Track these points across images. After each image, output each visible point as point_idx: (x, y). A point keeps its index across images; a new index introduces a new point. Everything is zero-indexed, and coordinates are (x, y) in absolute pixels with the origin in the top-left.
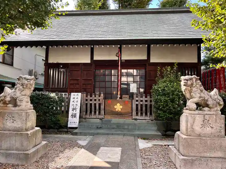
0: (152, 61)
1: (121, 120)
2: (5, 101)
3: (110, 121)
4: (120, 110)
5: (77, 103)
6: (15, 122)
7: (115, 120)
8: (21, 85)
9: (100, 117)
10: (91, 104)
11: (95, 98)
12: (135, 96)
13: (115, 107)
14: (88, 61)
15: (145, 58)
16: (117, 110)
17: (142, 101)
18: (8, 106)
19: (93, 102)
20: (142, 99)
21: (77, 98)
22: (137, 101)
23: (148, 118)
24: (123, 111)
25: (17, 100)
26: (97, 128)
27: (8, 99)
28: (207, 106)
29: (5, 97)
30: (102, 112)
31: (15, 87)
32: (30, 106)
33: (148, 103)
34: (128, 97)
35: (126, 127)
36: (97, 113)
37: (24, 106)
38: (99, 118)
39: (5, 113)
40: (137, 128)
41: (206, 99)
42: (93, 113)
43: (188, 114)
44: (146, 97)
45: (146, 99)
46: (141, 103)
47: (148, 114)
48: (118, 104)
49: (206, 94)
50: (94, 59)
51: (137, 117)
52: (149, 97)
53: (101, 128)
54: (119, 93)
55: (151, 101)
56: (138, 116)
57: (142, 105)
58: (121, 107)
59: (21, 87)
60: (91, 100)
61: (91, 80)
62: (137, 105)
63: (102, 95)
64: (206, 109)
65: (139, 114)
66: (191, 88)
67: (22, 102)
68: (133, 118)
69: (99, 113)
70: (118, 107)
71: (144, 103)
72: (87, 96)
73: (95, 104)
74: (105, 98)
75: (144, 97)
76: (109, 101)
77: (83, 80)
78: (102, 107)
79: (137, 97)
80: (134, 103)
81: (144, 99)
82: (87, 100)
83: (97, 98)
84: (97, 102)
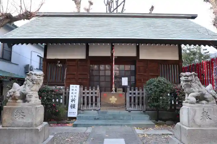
1: (116, 112)
2: (15, 97)
3: (106, 112)
4: (115, 102)
5: (75, 95)
6: (24, 117)
7: (111, 112)
8: (31, 81)
10: (88, 97)
11: (92, 91)
12: (128, 89)
13: (111, 99)
16: (112, 102)
17: (135, 94)
18: (17, 101)
19: (90, 95)
20: (134, 92)
21: (76, 90)
22: (130, 94)
23: (140, 109)
24: (118, 103)
25: (27, 96)
26: (95, 119)
27: (18, 94)
28: (205, 99)
29: (14, 92)
30: (99, 104)
31: (25, 82)
32: (39, 101)
33: (141, 95)
34: (122, 90)
35: (122, 118)
36: (94, 105)
37: (34, 102)
38: (96, 110)
39: (14, 109)
40: (131, 118)
41: (204, 93)
42: (90, 105)
43: (189, 107)
44: (138, 90)
45: (139, 92)
46: (134, 96)
47: (141, 105)
48: (113, 97)
50: (90, 55)
51: (130, 109)
52: (141, 90)
53: (98, 119)
54: (114, 86)
55: (143, 94)
56: (131, 107)
57: (134, 97)
58: (116, 99)
59: (31, 83)
60: (88, 93)
61: (86, 74)
62: (130, 97)
63: (98, 88)
64: (204, 102)
65: (133, 105)
66: (191, 83)
67: (31, 97)
68: (127, 110)
69: (96, 104)
70: (113, 99)
71: (137, 95)
72: (84, 90)
73: (92, 97)
74: (101, 92)
75: (137, 90)
76: (104, 94)
77: (79, 74)
78: (98, 99)
79: (130, 90)
80: (128, 96)
81: (137, 92)
82: (84, 93)
83: (94, 91)
84: (94, 95)
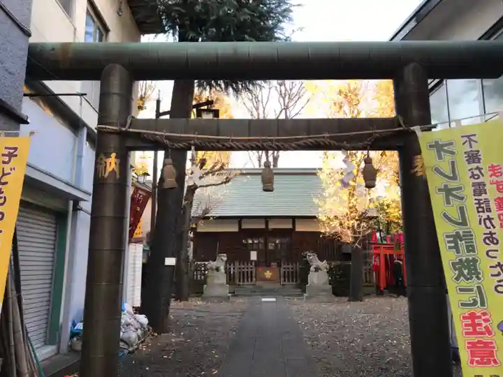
0: (297, 230)
1: (271, 285)
3: (261, 286)
7: (267, 286)
9: (252, 283)
10: (244, 272)
12: (282, 264)
13: (265, 274)
14: (235, 229)
15: (290, 226)
17: (288, 268)
18: (214, 271)
19: (245, 270)
20: (288, 266)
22: (285, 268)
23: (294, 283)
24: (273, 278)
26: (252, 292)
27: (214, 267)
28: (320, 269)
30: (254, 279)
33: (294, 270)
34: (276, 265)
38: (251, 285)
39: (213, 276)
41: (320, 266)
42: (246, 280)
43: (311, 274)
44: (292, 264)
45: (292, 267)
46: (288, 270)
47: (294, 280)
49: (320, 264)
50: (242, 227)
51: (284, 283)
52: (294, 265)
53: (255, 291)
55: (296, 268)
56: (286, 282)
57: (288, 272)
60: (243, 268)
61: (240, 248)
62: (284, 272)
63: (254, 264)
64: (319, 271)
65: (287, 280)
68: (281, 284)
69: (251, 280)
71: (291, 270)
72: (240, 265)
73: (247, 272)
74: (256, 266)
76: (260, 269)
77: (232, 248)
78: (254, 275)
79: (284, 264)
80: (282, 270)
81: (290, 266)
82: (240, 268)
83: (250, 266)
84: (250, 270)
